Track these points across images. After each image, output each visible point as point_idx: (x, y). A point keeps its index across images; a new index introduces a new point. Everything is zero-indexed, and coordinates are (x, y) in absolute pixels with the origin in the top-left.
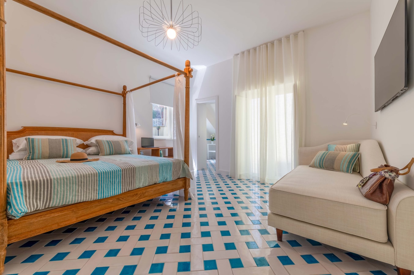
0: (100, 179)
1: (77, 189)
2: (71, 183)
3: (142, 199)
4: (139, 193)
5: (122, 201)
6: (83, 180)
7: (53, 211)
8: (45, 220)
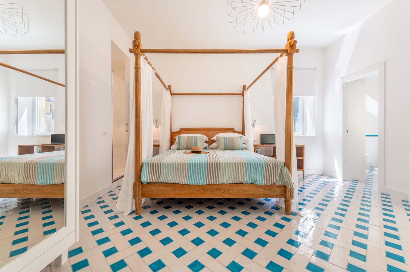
0: (190, 168)
1: (174, 173)
2: (171, 167)
3: (226, 195)
4: (223, 188)
5: (207, 191)
6: (178, 167)
7: (162, 185)
8: (158, 189)
